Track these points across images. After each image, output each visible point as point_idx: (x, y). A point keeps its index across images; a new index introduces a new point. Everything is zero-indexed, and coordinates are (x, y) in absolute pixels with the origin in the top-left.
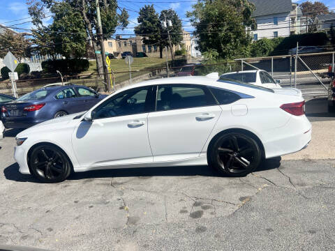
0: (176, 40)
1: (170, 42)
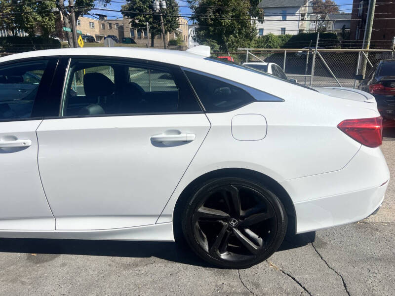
0: (171, 27)
1: (163, 28)
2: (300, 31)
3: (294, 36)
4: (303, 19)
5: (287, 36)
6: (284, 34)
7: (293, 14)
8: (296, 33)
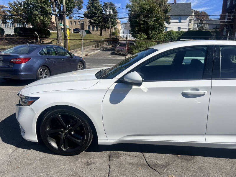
2: (189, 29)
3: (186, 32)
4: (190, 23)
5: (182, 32)
6: (180, 30)
7: (186, 19)
8: (187, 30)
